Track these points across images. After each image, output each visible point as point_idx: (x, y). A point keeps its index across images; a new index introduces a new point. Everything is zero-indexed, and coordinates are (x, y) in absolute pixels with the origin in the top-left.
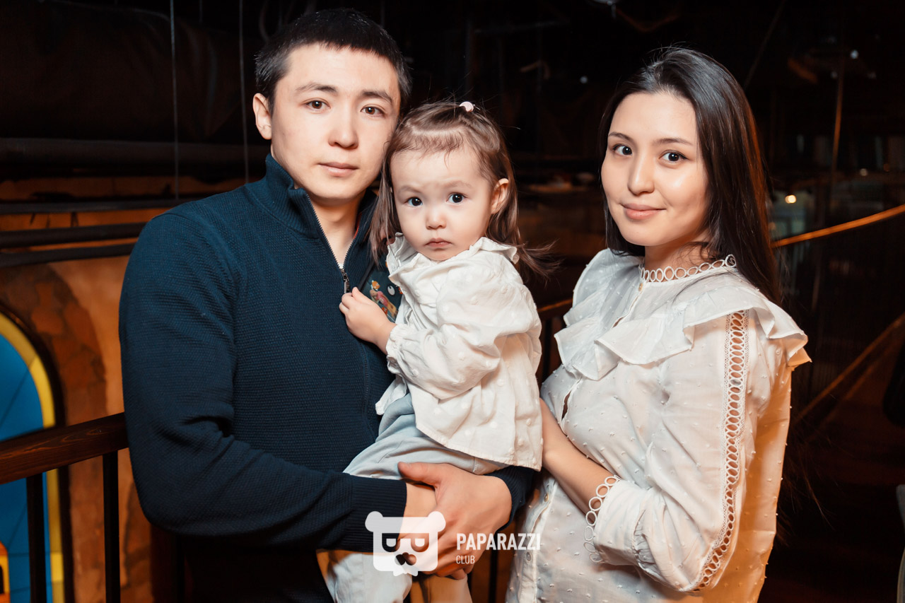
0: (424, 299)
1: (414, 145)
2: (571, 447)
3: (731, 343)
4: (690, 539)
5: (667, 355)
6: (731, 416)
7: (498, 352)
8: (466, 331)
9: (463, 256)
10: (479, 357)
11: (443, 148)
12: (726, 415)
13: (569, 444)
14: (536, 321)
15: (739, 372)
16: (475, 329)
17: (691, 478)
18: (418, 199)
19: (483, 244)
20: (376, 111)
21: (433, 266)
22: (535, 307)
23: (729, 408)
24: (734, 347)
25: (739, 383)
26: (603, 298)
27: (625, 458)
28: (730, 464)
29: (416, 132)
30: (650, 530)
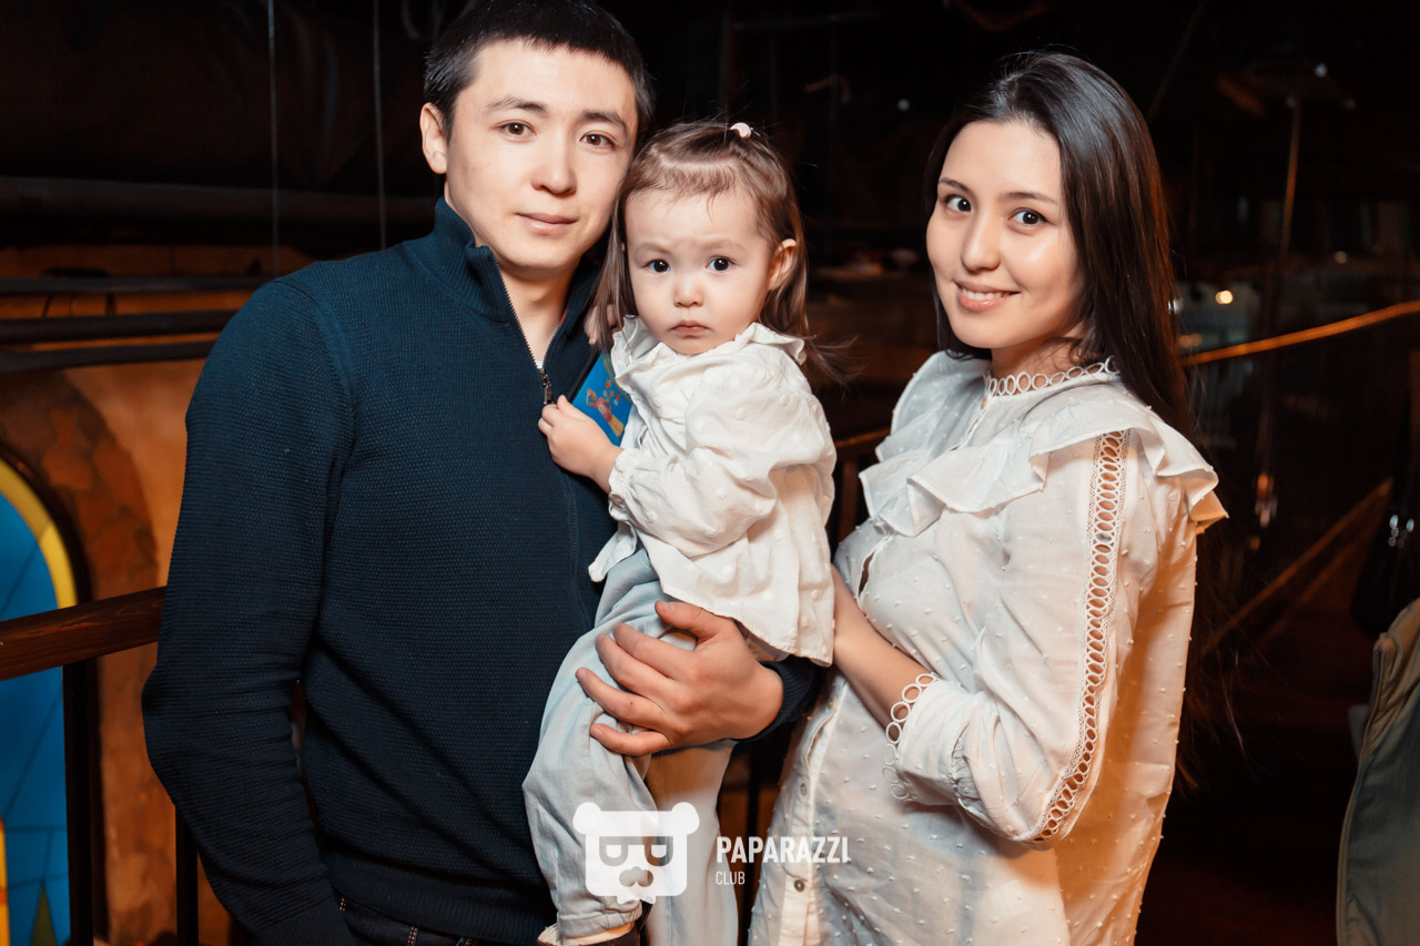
0: (666, 411)
1: (662, 182)
2: (871, 630)
3: (1100, 481)
4: (1029, 764)
5: (1009, 498)
6: (1095, 586)
7: (774, 490)
8: (727, 456)
9: (726, 349)
10: (746, 495)
11: (705, 189)
12: (1088, 585)
13: (868, 625)
14: (829, 448)
15: (1109, 523)
16: (741, 454)
17: (1034, 676)
18: (664, 262)
19: (754, 333)
20: (603, 141)
21: (681, 362)
22: (828, 428)
23: (1093, 575)
24: (1105, 487)
25: (1110, 539)
26: (934, 423)
27: (947, 647)
28: (1093, 656)
29: (666, 163)
30: (974, 750)
